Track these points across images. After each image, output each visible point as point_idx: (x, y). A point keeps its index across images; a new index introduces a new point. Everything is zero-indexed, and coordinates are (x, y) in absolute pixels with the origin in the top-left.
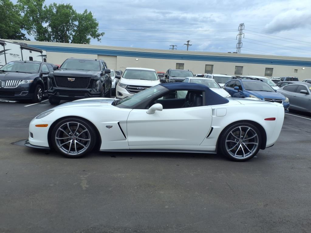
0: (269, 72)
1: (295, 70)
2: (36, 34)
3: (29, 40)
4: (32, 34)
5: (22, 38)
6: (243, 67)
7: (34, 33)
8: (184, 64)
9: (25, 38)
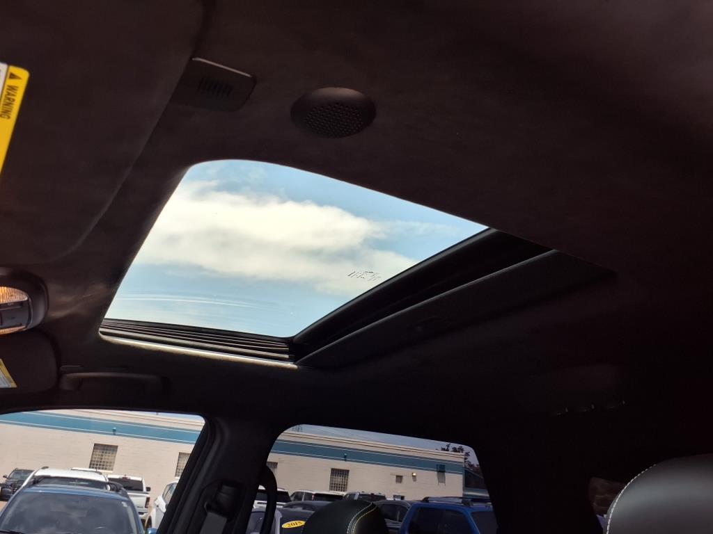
0: (339, 479)
1: (397, 476)
6: (277, 463)
8: (117, 447)
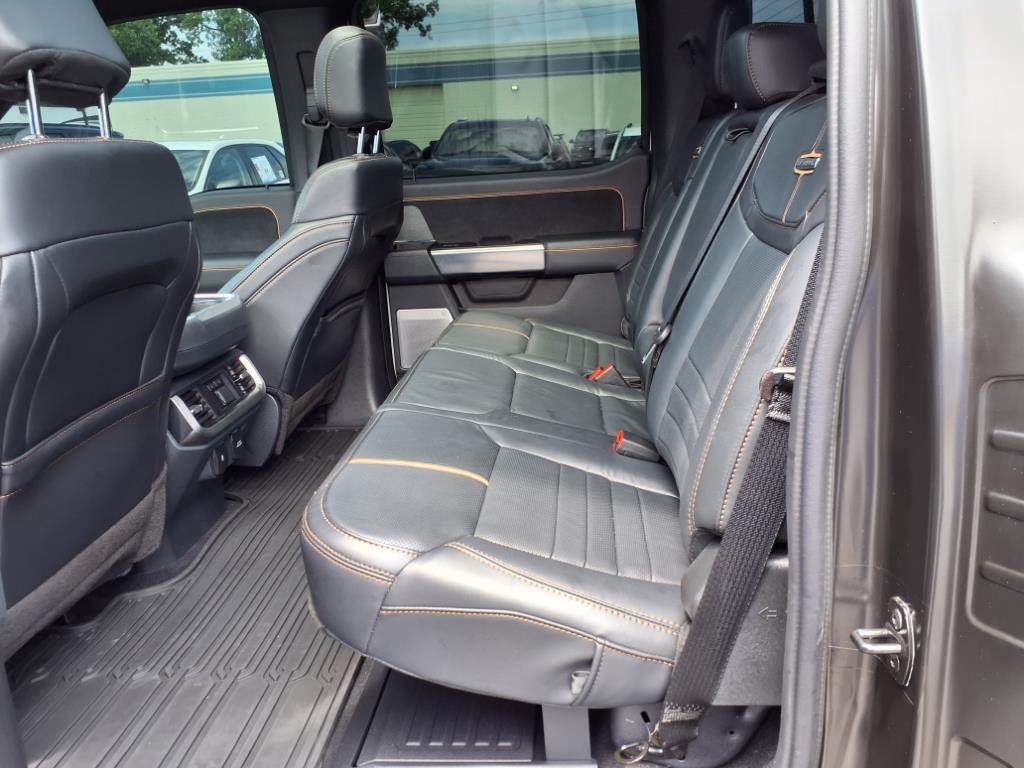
2: (216, 40)
3: (205, 61)
4: (202, 42)
5: (184, 57)
7: (210, 36)
9: (193, 55)
